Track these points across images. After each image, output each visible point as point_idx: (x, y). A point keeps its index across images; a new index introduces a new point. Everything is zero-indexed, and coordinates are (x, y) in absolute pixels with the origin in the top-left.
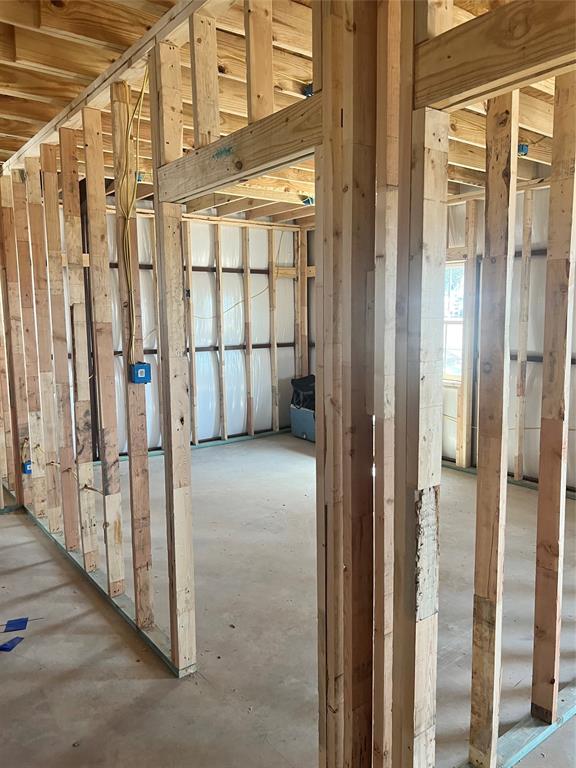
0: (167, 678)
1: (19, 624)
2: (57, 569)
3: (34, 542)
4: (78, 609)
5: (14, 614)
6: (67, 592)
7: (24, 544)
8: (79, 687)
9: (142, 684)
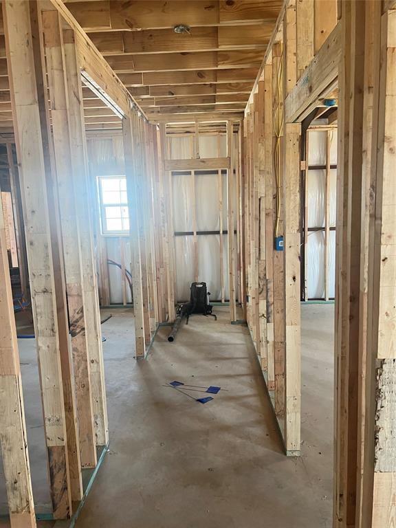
0: (279, 452)
1: (214, 390)
2: (249, 363)
3: (243, 344)
4: (249, 391)
5: (214, 384)
6: (247, 379)
7: (237, 344)
8: (228, 437)
9: (262, 450)
